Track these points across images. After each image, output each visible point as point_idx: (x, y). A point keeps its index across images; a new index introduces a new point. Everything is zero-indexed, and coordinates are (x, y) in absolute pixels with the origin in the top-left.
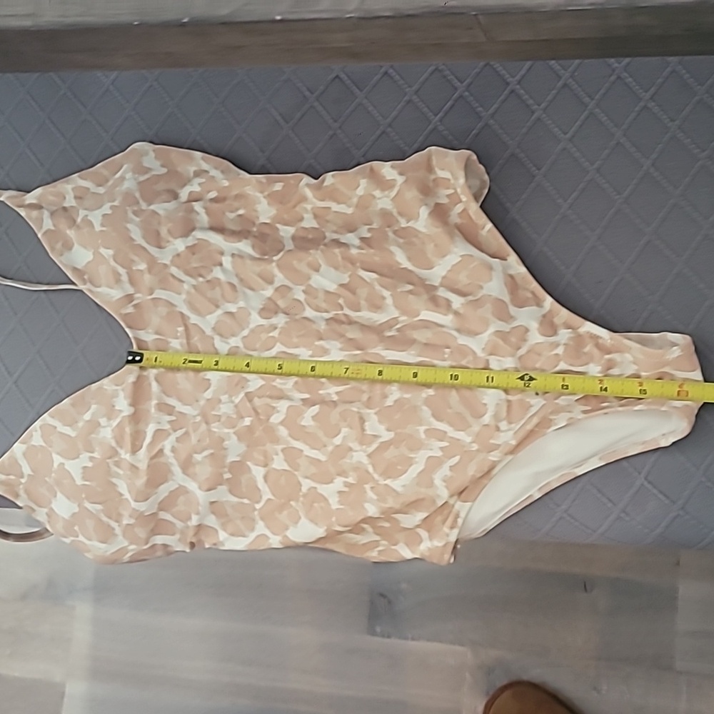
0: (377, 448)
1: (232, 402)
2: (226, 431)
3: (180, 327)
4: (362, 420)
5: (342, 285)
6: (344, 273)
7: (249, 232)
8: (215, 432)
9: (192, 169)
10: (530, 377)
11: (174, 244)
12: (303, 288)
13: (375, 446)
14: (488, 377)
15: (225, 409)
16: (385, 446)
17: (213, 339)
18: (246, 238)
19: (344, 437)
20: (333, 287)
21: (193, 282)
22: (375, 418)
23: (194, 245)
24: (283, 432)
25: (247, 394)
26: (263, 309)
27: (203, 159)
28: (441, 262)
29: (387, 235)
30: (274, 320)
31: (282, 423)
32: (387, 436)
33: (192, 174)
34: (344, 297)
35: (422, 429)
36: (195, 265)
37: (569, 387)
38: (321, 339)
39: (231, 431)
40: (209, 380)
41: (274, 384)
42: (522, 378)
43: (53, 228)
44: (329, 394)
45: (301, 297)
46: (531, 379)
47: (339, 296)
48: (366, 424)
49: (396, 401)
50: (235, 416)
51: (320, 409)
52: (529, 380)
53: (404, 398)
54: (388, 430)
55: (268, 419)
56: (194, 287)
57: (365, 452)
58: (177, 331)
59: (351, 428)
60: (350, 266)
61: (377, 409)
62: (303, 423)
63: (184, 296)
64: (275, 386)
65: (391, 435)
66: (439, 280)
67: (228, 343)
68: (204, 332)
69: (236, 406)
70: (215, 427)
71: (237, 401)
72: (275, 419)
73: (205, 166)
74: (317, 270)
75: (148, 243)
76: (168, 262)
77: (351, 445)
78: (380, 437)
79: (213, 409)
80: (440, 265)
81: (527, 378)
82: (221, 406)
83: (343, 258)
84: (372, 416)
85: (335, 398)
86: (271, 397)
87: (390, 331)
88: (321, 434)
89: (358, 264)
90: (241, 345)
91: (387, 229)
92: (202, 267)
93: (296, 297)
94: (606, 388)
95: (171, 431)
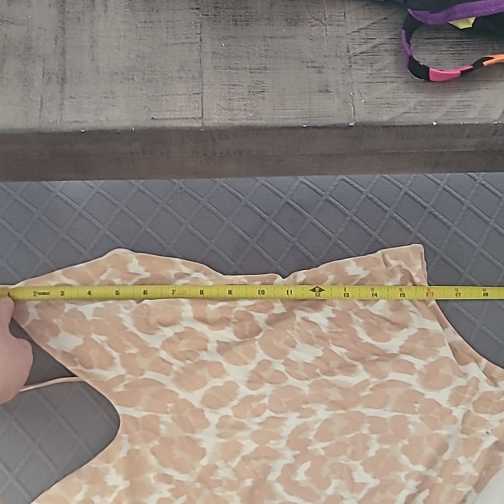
0: (366, 495)
1: (229, 467)
2: (229, 493)
3: (170, 403)
4: (350, 471)
5: (318, 358)
6: (318, 348)
7: (229, 320)
8: (219, 496)
9: (173, 272)
10: (320, 289)
11: (163, 331)
12: (282, 361)
13: (364, 492)
14: (287, 291)
15: (224, 473)
16: (372, 492)
17: (203, 411)
18: (228, 326)
19: (336, 488)
20: (310, 359)
21: (182, 364)
22: (361, 468)
23: (182, 332)
24: (279, 488)
25: (243, 458)
26: (249, 381)
27: (183, 263)
28: (398, 334)
29: (350, 316)
30: (261, 391)
31: (278, 480)
32: (373, 483)
33: (173, 277)
34: (320, 368)
35: (402, 475)
36: (182, 349)
37: (350, 295)
38: (306, 403)
39: (234, 493)
40: (204, 449)
41: (268, 445)
42: (314, 290)
43: (38, 318)
44: (316, 449)
45: (282, 368)
46: (321, 290)
47: (316, 367)
48: (354, 473)
49: (377, 452)
50: (235, 479)
51: (312, 464)
52: (319, 291)
53: (384, 449)
54: (375, 477)
55: (266, 478)
56: (183, 368)
57: (355, 498)
58: (168, 407)
59: (341, 478)
60: (323, 342)
61: (362, 460)
62: (297, 479)
63: (172, 377)
64: (269, 448)
65: (377, 482)
66: (398, 349)
67: (218, 413)
68: (193, 406)
69: (234, 470)
70: (218, 491)
71: (234, 465)
72: (272, 477)
73: (186, 270)
74: (294, 347)
75: (139, 330)
76: (158, 347)
77: (342, 494)
78: (368, 484)
79: (211, 474)
80: (397, 336)
81: (317, 289)
82: (219, 471)
83: (316, 336)
84: (358, 466)
85: (322, 453)
86: (267, 458)
87: (365, 391)
88: (314, 487)
89: (330, 341)
90: (231, 413)
91: (349, 312)
92: (189, 351)
93: (277, 368)
94: (376, 294)
95: (173, 499)
